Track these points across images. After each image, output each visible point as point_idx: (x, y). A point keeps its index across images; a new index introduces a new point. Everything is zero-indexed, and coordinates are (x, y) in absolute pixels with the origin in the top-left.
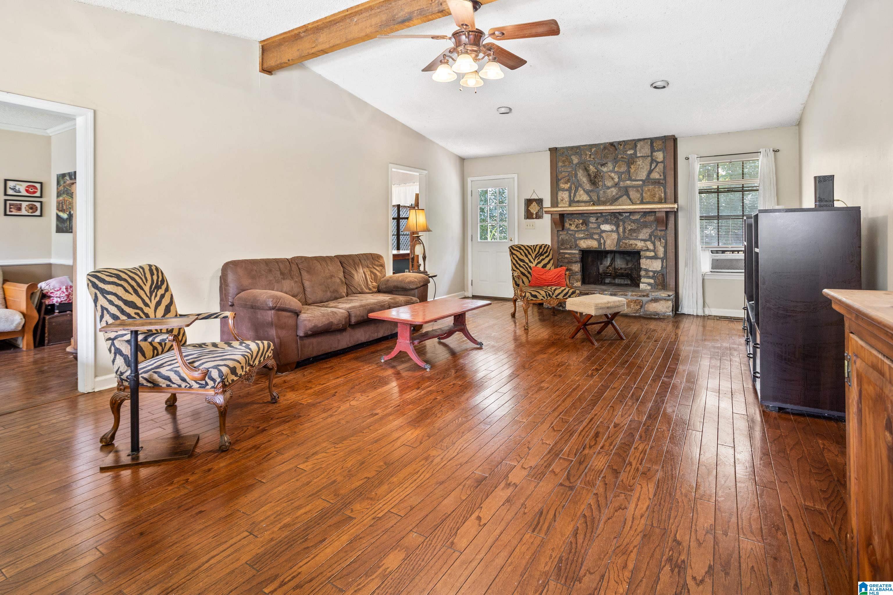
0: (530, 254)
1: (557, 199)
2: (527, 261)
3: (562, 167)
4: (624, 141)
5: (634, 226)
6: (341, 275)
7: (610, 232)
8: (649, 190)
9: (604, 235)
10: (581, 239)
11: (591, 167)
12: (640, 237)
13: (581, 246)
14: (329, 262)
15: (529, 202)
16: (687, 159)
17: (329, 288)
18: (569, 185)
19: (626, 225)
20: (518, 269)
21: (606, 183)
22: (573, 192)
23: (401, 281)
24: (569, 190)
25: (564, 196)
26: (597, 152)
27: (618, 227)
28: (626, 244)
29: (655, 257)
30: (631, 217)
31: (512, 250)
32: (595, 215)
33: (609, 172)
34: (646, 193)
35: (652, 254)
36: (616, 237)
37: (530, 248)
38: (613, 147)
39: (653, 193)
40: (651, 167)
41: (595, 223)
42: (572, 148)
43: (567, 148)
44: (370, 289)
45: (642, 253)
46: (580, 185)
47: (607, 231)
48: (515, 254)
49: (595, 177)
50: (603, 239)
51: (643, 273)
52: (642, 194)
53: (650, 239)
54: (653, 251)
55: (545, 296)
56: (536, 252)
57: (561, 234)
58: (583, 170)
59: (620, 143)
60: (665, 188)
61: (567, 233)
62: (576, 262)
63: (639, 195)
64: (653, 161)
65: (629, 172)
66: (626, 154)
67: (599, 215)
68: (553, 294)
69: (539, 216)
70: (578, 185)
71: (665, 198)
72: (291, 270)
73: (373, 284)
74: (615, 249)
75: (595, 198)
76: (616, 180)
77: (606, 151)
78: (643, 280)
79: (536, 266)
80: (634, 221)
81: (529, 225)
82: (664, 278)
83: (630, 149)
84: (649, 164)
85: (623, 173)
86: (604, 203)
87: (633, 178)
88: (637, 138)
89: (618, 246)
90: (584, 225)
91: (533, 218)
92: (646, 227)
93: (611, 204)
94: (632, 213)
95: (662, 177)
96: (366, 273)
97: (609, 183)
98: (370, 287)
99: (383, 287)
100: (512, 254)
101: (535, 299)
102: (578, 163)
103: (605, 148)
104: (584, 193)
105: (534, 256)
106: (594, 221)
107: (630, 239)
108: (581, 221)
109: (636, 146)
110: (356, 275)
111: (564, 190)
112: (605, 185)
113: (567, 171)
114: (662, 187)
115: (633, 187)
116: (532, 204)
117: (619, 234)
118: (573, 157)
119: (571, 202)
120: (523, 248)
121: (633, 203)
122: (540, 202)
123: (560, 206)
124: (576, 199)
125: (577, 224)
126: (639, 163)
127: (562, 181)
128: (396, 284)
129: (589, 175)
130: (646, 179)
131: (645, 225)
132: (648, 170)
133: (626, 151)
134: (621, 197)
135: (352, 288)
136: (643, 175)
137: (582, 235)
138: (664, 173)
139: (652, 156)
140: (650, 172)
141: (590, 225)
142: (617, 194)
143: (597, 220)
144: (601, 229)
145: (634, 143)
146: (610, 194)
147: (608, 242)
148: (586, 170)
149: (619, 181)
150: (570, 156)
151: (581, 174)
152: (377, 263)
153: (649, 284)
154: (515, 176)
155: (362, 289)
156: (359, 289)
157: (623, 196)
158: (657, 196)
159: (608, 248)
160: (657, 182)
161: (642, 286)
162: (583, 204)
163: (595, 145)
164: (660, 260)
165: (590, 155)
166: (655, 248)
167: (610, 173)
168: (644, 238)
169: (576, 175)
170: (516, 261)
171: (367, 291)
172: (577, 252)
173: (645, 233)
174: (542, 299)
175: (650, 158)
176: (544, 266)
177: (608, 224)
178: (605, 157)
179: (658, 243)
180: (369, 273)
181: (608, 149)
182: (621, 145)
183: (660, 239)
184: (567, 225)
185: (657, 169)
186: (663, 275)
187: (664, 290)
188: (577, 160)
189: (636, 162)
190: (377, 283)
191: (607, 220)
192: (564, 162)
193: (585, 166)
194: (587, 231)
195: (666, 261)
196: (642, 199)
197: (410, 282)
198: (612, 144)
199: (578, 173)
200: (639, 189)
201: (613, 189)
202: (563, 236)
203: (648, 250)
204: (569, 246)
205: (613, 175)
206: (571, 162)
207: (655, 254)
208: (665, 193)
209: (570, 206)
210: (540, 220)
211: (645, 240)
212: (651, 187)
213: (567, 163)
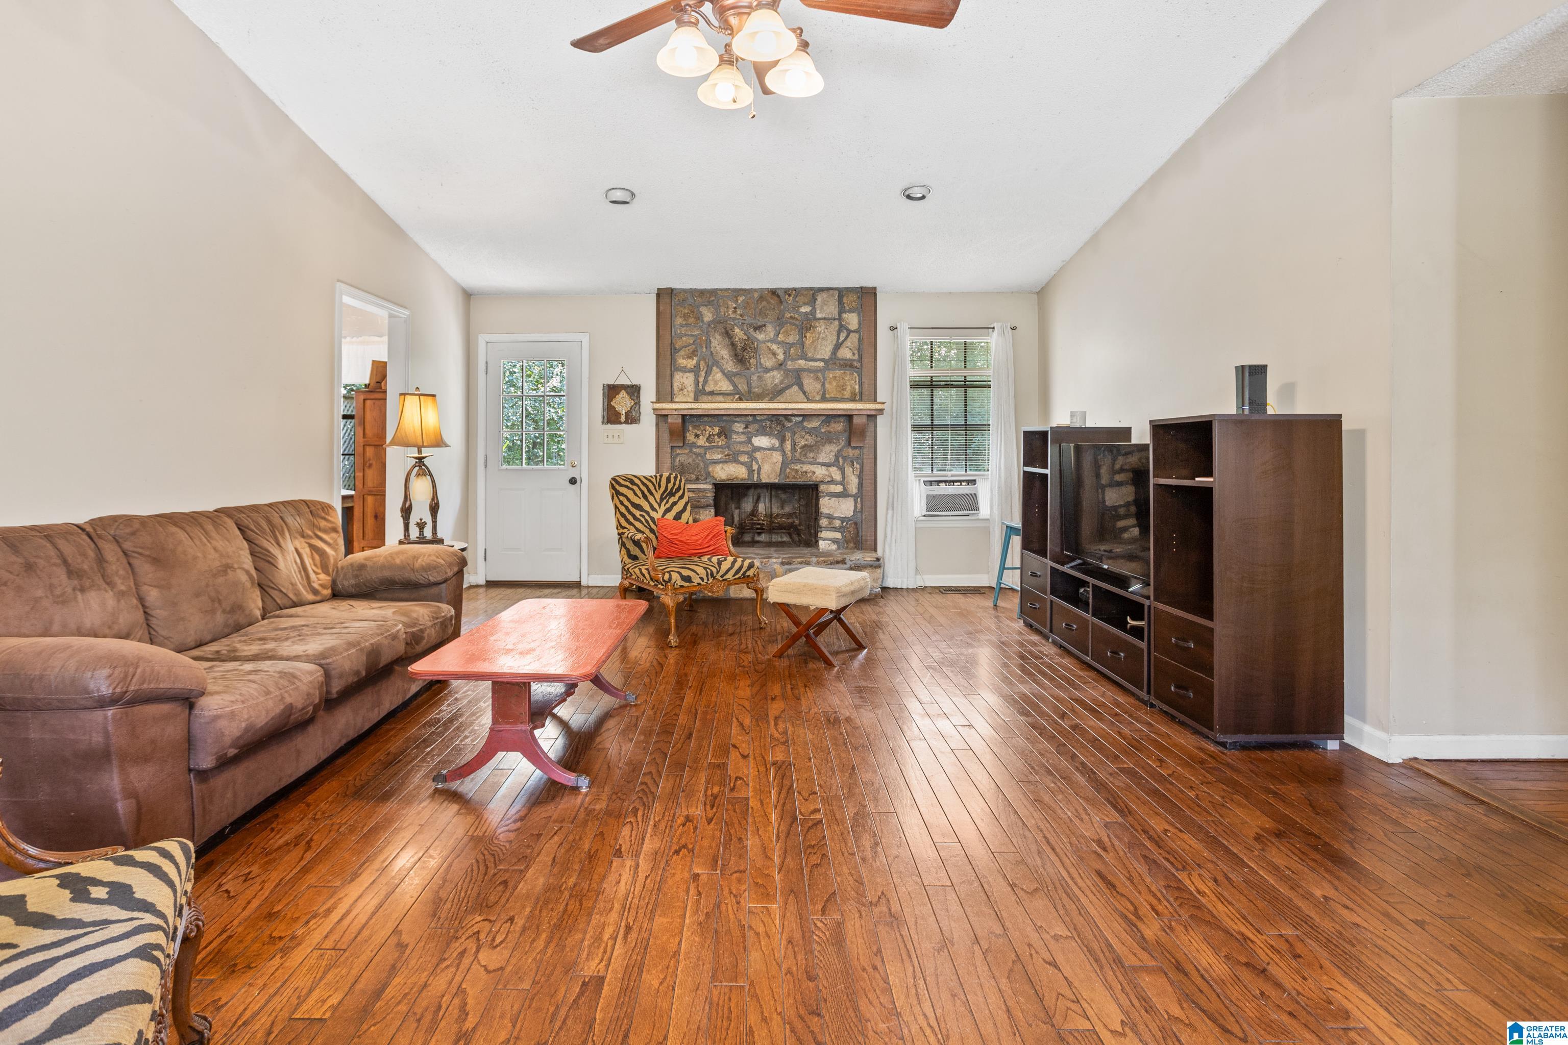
0: (652, 494)
1: (672, 387)
2: (647, 508)
3: (682, 326)
4: (795, 289)
5: (810, 440)
6: (247, 562)
7: (769, 449)
8: (835, 378)
9: (758, 455)
10: (716, 462)
11: (737, 330)
12: (820, 460)
13: (716, 476)
14: (210, 527)
15: (612, 391)
16: (893, 329)
17: (220, 601)
18: (694, 362)
19: (797, 438)
20: (631, 524)
21: (762, 361)
22: (703, 374)
23: (402, 567)
24: (696, 370)
25: (685, 381)
26: (748, 303)
27: (783, 440)
28: (797, 471)
29: (844, 494)
30: (805, 424)
31: (617, 487)
32: (743, 419)
33: (768, 341)
34: (830, 383)
35: (839, 489)
36: (780, 459)
37: (650, 481)
38: (776, 298)
39: (841, 383)
40: (838, 338)
41: (742, 433)
42: (702, 292)
43: (693, 292)
44: (315, 592)
45: (822, 487)
46: (717, 363)
47: (765, 449)
48: (623, 495)
49: (744, 349)
50: (757, 462)
51: (824, 522)
52: (823, 385)
53: (835, 464)
54: (842, 483)
55: (705, 578)
56: (663, 489)
57: (678, 455)
58: (722, 334)
59: (788, 291)
60: (860, 376)
61: (691, 451)
62: (708, 506)
63: (819, 386)
64: (842, 327)
65: (803, 344)
66: (798, 312)
67: (750, 419)
68: (718, 572)
69: (632, 418)
70: (712, 362)
71: (861, 393)
72: (101, 560)
73: (320, 579)
74: (776, 481)
75: (743, 387)
76: (781, 357)
77: (764, 303)
78: (824, 534)
79: (663, 516)
80: (810, 432)
81: (610, 437)
82: (857, 529)
83: (805, 304)
84: (835, 333)
85: (792, 345)
86: (759, 398)
87: (810, 355)
88: (816, 286)
89: (783, 475)
90: (723, 437)
91: (620, 423)
92: (830, 441)
93: (771, 400)
94: (806, 416)
95: (856, 357)
96: (301, 550)
97: (768, 362)
98: (316, 585)
99: (347, 583)
100: (616, 493)
101: (688, 584)
102: (712, 321)
103: (761, 298)
104: (723, 377)
105: (658, 497)
106: (741, 430)
107: (803, 463)
108: (717, 430)
109: (815, 300)
110: (280, 557)
111: (684, 370)
112: (761, 364)
113: (692, 335)
114: (855, 374)
115: (809, 371)
116: (618, 394)
117: (784, 454)
118: (704, 310)
119: (699, 394)
120: (637, 481)
121: (809, 400)
122: (634, 391)
123: (676, 400)
124: (708, 389)
125: (710, 436)
126: (819, 329)
127: (682, 353)
128: (387, 574)
129: (733, 345)
130: (831, 358)
131: (828, 439)
132: (834, 342)
133: (799, 307)
134: (788, 387)
135: (274, 594)
136: (825, 351)
137: (720, 456)
138: (859, 350)
139: (840, 319)
140: (838, 346)
141: (734, 436)
142: (782, 382)
143: (746, 427)
144: (752, 445)
145: (812, 294)
146: (769, 381)
147: (766, 468)
148: (728, 334)
149: (785, 359)
150: (698, 307)
151: (718, 344)
152: (323, 524)
153: (834, 541)
154: (585, 339)
155: (298, 594)
156: (291, 596)
157: (792, 385)
158: (849, 388)
159: (765, 480)
160: (847, 365)
161: (822, 545)
162: (721, 398)
163: (745, 290)
164: (852, 499)
165: (735, 308)
166: (843, 478)
167: (769, 344)
168: (826, 460)
169: (708, 343)
170: (627, 508)
171: (311, 597)
172: (710, 487)
173: (827, 453)
174: (699, 584)
175: (837, 323)
176: (678, 517)
177: (765, 435)
178: (762, 313)
179: (848, 470)
180: (308, 550)
181: (766, 300)
182: (790, 295)
183: (852, 462)
184: (690, 437)
185: (848, 343)
186: (856, 524)
187: (858, 549)
188: (710, 315)
189: (815, 327)
190: (327, 574)
191: (764, 428)
192: (685, 317)
193: (725, 328)
194: (728, 447)
195: (862, 499)
196: (824, 394)
197: (428, 568)
198: (774, 292)
199: (712, 340)
200: (819, 374)
201: (775, 373)
202: (683, 457)
203: (832, 482)
204: (693, 477)
205: (774, 347)
206: (699, 318)
207: (844, 488)
208: (861, 385)
209: (696, 400)
210: (634, 425)
211: (828, 465)
212: (838, 373)
213: (691, 320)
